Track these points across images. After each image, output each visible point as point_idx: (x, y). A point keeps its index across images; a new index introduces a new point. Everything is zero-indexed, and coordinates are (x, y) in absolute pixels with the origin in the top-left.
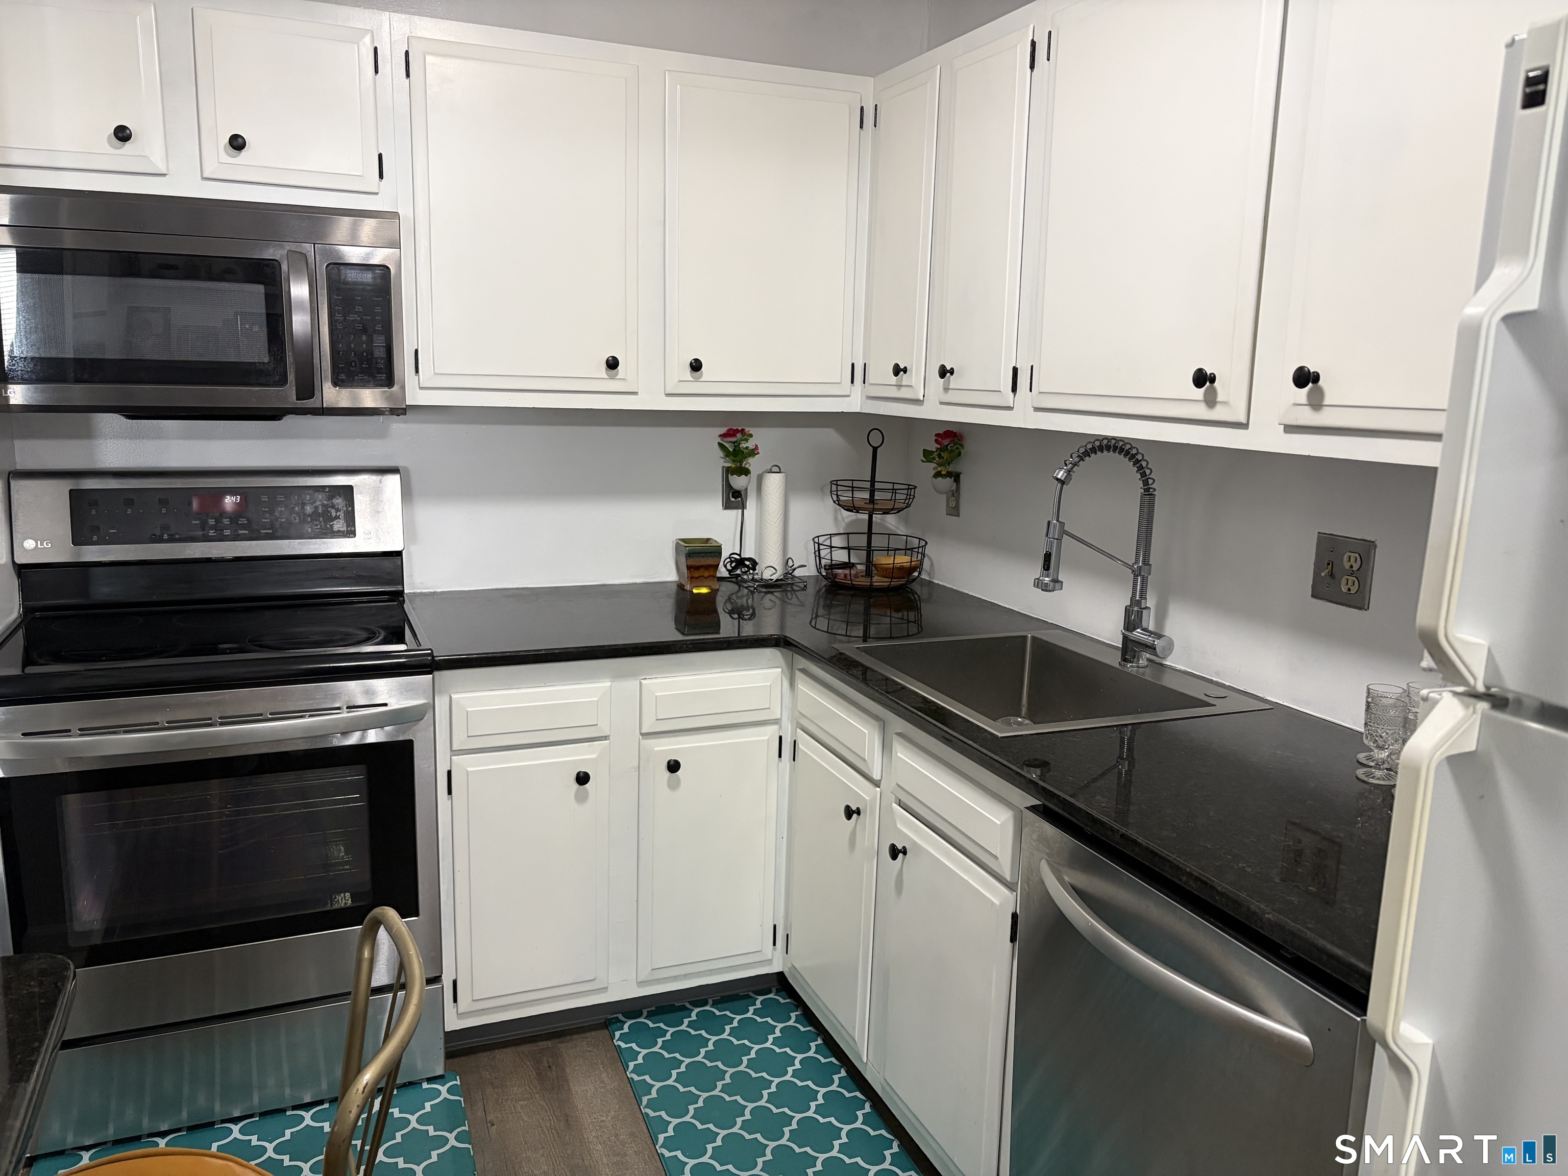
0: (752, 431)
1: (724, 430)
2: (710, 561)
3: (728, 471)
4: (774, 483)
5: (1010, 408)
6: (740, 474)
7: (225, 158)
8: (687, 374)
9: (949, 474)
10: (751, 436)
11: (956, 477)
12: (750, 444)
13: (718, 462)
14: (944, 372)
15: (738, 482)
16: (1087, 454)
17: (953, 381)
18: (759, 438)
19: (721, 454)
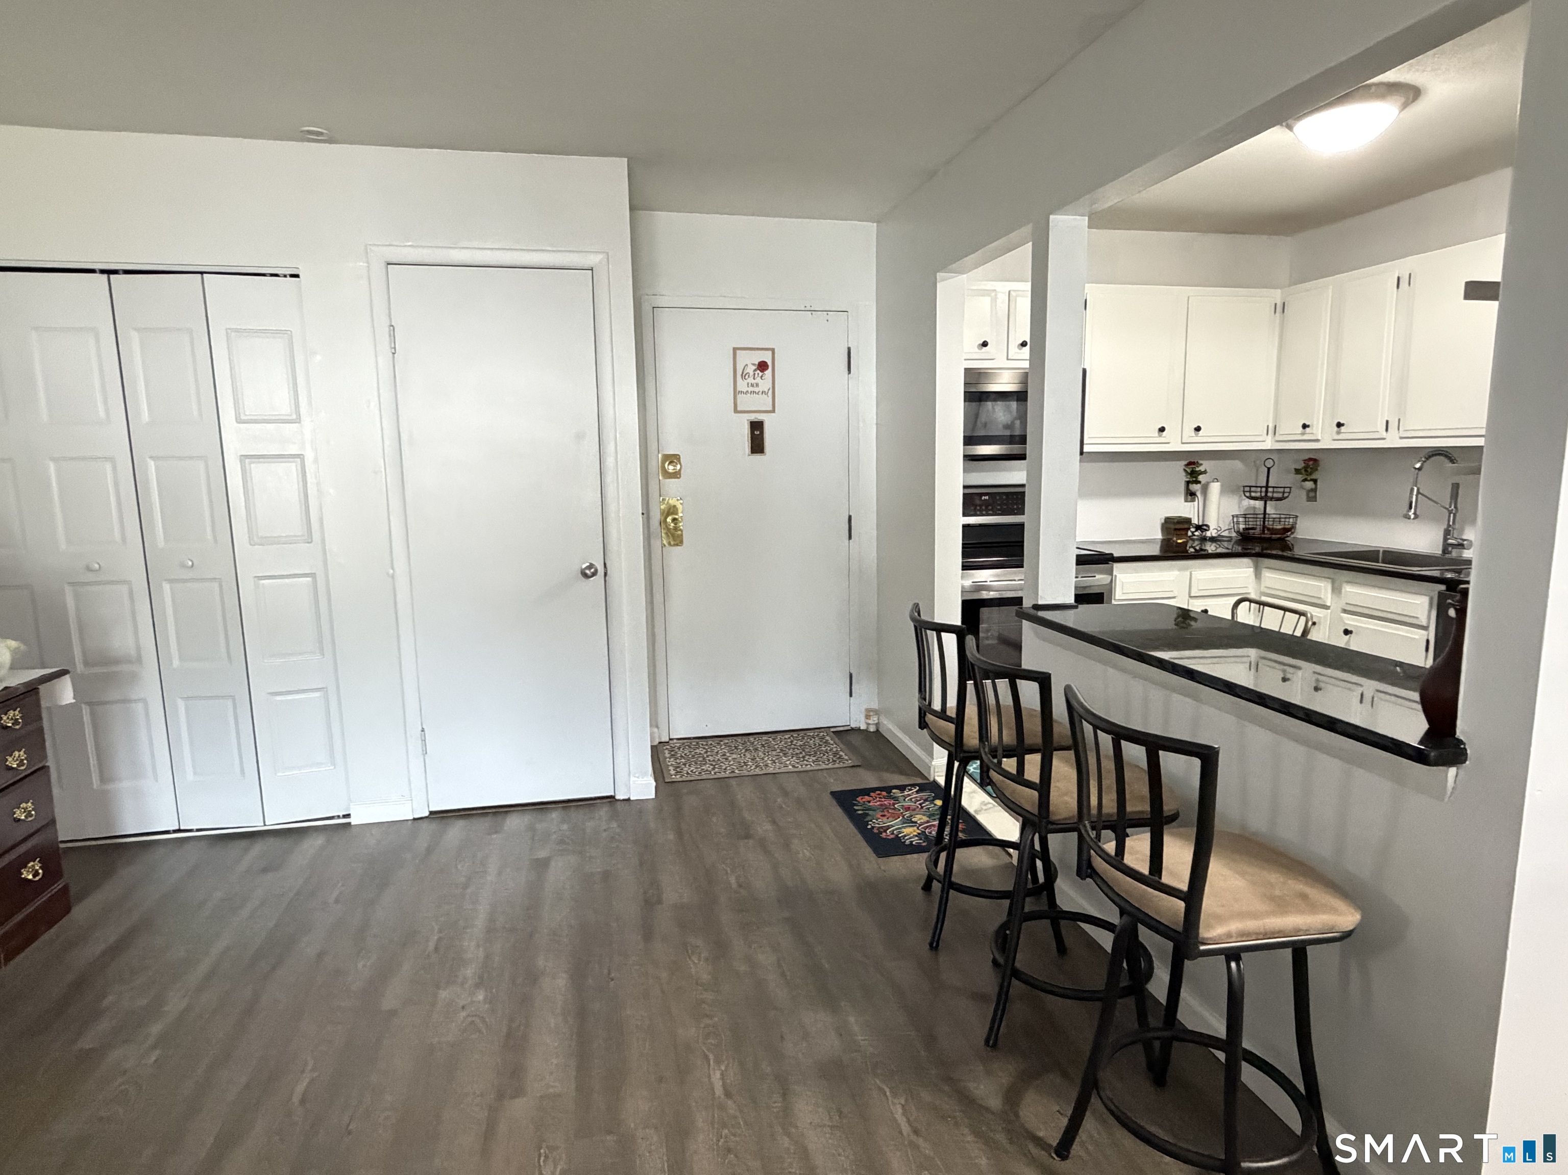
0: (1201, 462)
1: (1186, 462)
2: (1186, 526)
3: (1188, 483)
4: (1215, 488)
5: (1384, 439)
6: (1197, 484)
7: (1018, 350)
8: (1193, 433)
9: (1311, 480)
10: (1201, 464)
11: (1315, 481)
12: (1202, 468)
13: (1183, 478)
14: (1339, 425)
15: (1194, 487)
16: (1430, 457)
17: (1343, 429)
18: (1205, 465)
19: (1184, 474)
